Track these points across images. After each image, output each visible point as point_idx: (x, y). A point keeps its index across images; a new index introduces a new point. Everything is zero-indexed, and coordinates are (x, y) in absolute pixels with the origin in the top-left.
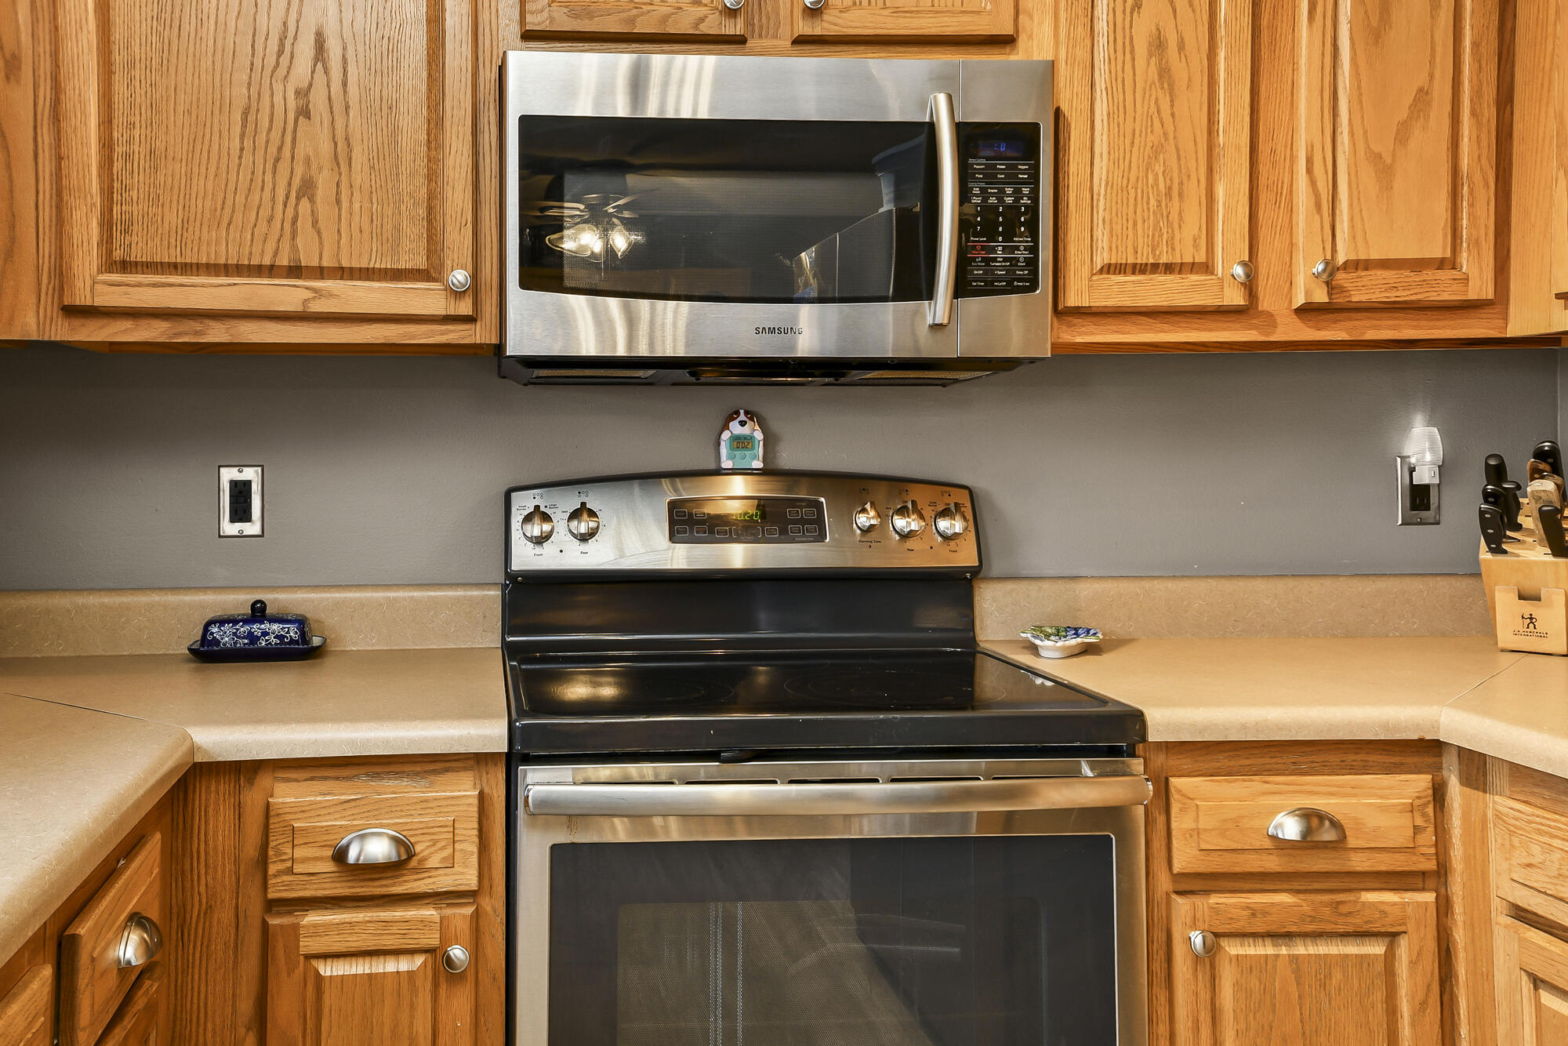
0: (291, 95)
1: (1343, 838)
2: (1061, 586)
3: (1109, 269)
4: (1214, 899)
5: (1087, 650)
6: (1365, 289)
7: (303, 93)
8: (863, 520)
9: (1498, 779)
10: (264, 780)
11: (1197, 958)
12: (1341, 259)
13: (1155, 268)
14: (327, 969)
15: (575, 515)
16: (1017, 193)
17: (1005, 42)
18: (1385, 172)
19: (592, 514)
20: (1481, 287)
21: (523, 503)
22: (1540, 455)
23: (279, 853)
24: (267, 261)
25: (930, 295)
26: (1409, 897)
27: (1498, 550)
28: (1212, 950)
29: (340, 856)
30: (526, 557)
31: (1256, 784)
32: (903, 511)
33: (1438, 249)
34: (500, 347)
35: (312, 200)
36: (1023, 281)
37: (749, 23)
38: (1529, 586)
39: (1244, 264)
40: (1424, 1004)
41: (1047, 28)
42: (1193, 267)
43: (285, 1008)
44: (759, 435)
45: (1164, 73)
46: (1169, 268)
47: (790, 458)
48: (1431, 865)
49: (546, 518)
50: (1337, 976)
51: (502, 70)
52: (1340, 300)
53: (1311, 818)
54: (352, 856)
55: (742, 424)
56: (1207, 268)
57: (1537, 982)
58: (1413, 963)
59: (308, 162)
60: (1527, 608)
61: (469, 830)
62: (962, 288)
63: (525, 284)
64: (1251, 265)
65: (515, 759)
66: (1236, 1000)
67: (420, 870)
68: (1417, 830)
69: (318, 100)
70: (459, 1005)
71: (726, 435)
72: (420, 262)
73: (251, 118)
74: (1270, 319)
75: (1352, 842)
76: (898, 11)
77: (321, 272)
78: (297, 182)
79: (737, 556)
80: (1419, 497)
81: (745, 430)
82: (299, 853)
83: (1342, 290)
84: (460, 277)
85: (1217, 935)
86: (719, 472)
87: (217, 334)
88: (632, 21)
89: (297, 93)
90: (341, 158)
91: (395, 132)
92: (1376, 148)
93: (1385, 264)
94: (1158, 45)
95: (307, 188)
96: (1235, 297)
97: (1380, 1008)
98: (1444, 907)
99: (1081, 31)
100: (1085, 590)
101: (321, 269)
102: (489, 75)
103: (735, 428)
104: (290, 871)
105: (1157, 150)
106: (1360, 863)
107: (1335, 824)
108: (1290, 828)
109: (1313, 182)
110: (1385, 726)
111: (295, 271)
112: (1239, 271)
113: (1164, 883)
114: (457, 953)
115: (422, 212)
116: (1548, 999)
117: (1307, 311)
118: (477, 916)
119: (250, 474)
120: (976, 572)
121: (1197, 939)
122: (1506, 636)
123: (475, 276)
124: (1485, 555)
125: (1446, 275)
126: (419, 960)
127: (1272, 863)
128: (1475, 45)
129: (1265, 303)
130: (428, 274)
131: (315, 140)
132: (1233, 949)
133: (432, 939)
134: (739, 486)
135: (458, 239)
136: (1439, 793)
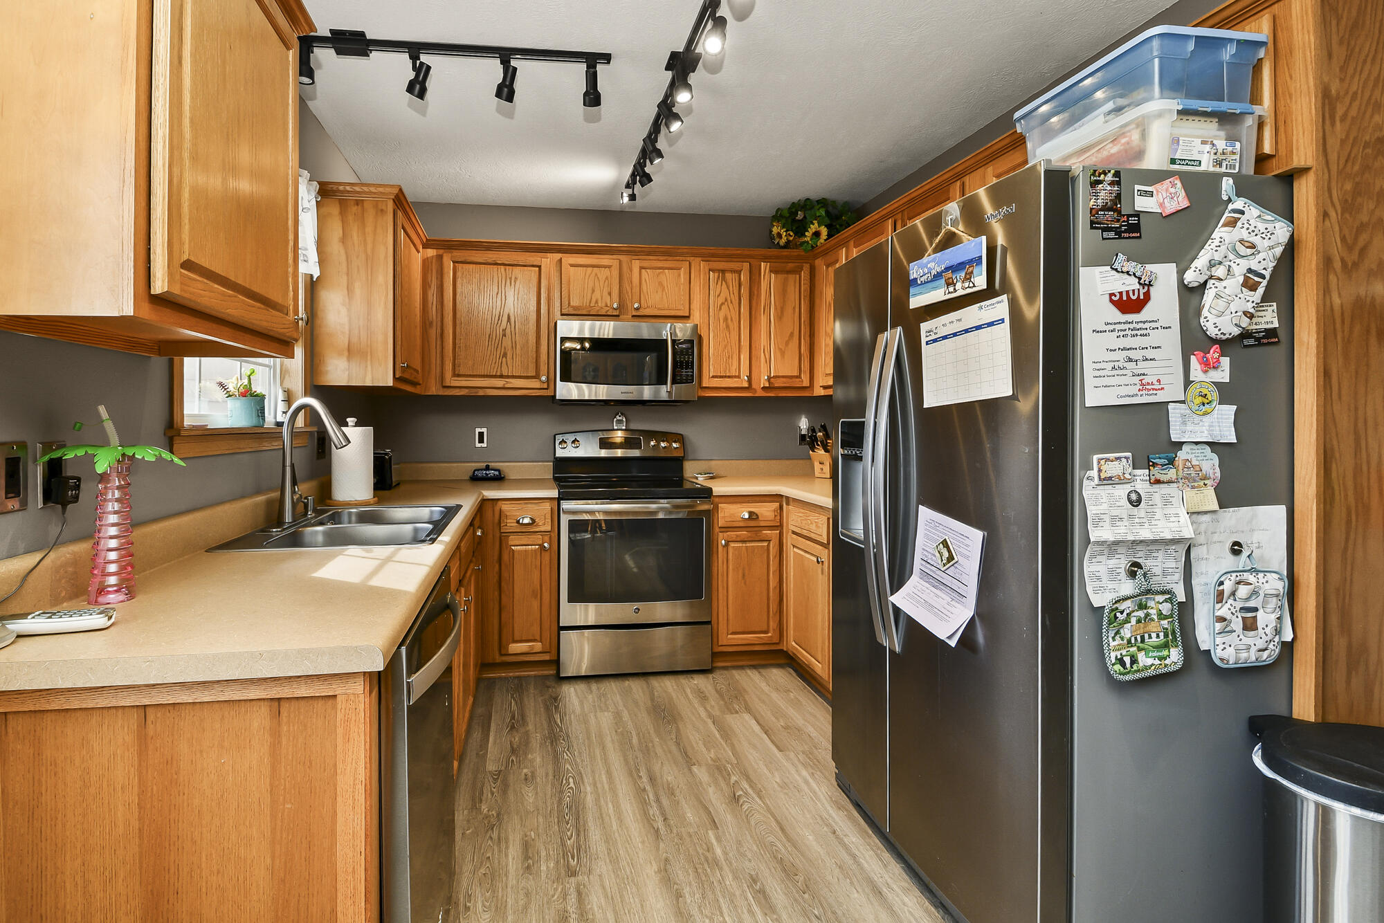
0: (501, 331)
1: (758, 518)
2: (707, 462)
3: (713, 377)
4: (728, 533)
5: (712, 478)
6: (778, 383)
7: (504, 330)
8: (652, 443)
9: (791, 503)
10: (500, 503)
11: (724, 546)
12: (772, 375)
13: (725, 377)
14: (513, 548)
15: (573, 442)
16: (689, 358)
17: (687, 317)
18: (783, 353)
19: (578, 441)
20: (806, 383)
21: (559, 438)
22: (821, 426)
23: (503, 521)
24: (494, 374)
25: (666, 384)
26: (773, 532)
27: (813, 451)
28: (727, 545)
29: (518, 522)
30: (560, 453)
31: (739, 505)
32: (663, 441)
33: (796, 373)
34: (555, 396)
35: (506, 358)
36: (689, 380)
37: (620, 311)
38: (822, 460)
39: (747, 376)
40: (775, 557)
41: (698, 313)
42: (735, 377)
43: (506, 557)
44: (624, 420)
45: (728, 326)
46: (729, 377)
47: (633, 426)
48: (779, 524)
49: (566, 442)
50: (756, 550)
51: (556, 324)
52: (772, 386)
53: (751, 513)
54: (521, 522)
55: (620, 416)
56: (739, 377)
57: (794, 546)
58: (773, 548)
59: (505, 348)
60: (821, 466)
61: (549, 516)
62: (674, 382)
63: (562, 380)
64: (750, 378)
65: (559, 499)
66: (732, 556)
67: (537, 525)
68: (775, 516)
69: (508, 331)
70: (546, 556)
71: (615, 419)
72: (534, 374)
73: (491, 336)
74: (755, 391)
75: (760, 518)
76: (659, 309)
77: (508, 377)
78: (502, 354)
79: (619, 453)
80: (803, 437)
81: (621, 418)
82: (508, 521)
83: (772, 383)
84: (544, 378)
85: (728, 542)
86: (614, 430)
87: (481, 393)
88: (589, 311)
89: (503, 330)
90: (514, 346)
91: (527, 341)
92: (780, 347)
93: (783, 377)
94: (726, 319)
95: (505, 355)
96: (746, 385)
97: (765, 558)
98: (781, 535)
99: (706, 315)
100: (713, 463)
101: (508, 376)
102: (552, 325)
103: (618, 418)
104: (506, 525)
105: (725, 347)
106: (762, 524)
107: (757, 515)
108: (747, 516)
109: (765, 355)
110: (769, 491)
111: (501, 376)
112: (746, 378)
113: (717, 530)
114: (546, 545)
115: (535, 361)
116: (795, 549)
117: (764, 388)
118: (550, 537)
119: (484, 430)
120: (683, 457)
121: (723, 542)
122: (817, 474)
123: (548, 377)
124: (811, 452)
125: (797, 380)
126: (537, 547)
127: (742, 524)
128: (804, 322)
129: (754, 386)
130: (537, 377)
131: (507, 342)
132: (732, 545)
133: (540, 542)
134: (620, 434)
135: (544, 368)
136: (781, 507)
